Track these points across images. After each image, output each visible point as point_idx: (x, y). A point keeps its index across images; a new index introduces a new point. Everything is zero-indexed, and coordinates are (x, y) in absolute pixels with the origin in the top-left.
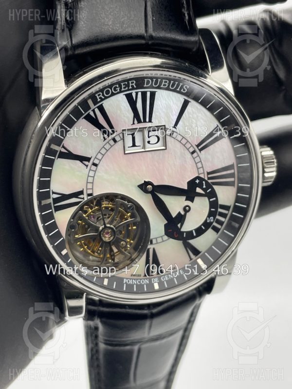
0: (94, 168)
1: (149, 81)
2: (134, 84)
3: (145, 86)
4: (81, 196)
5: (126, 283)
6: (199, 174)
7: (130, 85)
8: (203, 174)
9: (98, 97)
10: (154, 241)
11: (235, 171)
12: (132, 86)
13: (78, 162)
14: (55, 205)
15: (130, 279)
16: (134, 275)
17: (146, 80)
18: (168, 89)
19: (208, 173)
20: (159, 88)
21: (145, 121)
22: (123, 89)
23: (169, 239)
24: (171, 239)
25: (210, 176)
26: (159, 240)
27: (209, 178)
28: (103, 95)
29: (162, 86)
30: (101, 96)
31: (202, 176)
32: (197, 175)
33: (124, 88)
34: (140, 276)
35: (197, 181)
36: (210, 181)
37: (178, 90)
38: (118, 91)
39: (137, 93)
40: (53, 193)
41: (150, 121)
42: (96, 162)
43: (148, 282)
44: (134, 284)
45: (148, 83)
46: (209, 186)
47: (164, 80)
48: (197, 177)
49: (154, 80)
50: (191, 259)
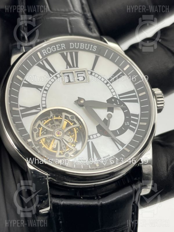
0: (45, 92)
1: (73, 45)
2: (64, 46)
3: (71, 48)
4: (39, 109)
6: (113, 96)
7: (62, 47)
9: (44, 53)
10: (91, 137)
11: (136, 93)
12: (63, 47)
13: (35, 89)
14: (22, 114)
17: (71, 44)
18: (84, 50)
19: (119, 95)
20: (79, 49)
21: (74, 67)
22: (58, 50)
23: (101, 136)
24: (103, 136)
25: (120, 97)
26: (95, 136)
27: (120, 98)
28: (46, 52)
29: (81, 48)
30: (45, 52)
31: (115, 97)
33: (59, 48)
35: (113, 100)
36: (121, 100)
37: (91, 49)
38: (55, 50)
39: (67, 53)
40: (20, 106)
41: (77, 66)
42: (47, 89)
44: (82, 165)
45: (72, 46)
46: (122, 103)
47: (81, 44)
48: (113, 98)
49: (76, 43)
50: (119, 149)
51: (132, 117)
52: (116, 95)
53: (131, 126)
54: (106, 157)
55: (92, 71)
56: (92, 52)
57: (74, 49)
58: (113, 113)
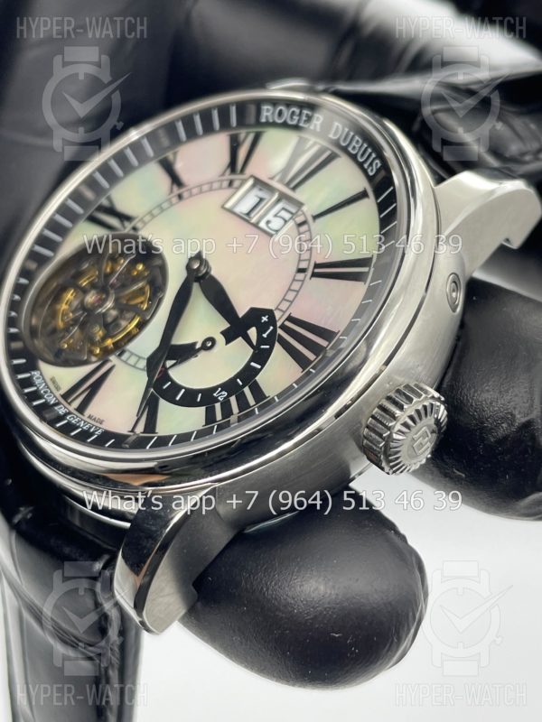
0: (175, 200)
1: (339, 131)
2: (317, 123)
3: (331, 136)
4: (126, 224)
6: (277, 308)
7: (313, 122)
8: (281, 313)
9: (265, 114)
10: (126, 356)
11: (329, 345)
13: (168, 181)
14: (94, 213)
19: (290, 319)
20: (345, 149)
21: (288, 184)
23: (143, 370)
24: (145, 373)
25: (288, 323)
26: (133, 361)
27: (283, 327)
28: (273, 113)
29: (350, 149)
30: (269, 114)
31: (277, 314)
32: (273, 308)
33: (305, 122)
34: (59, 390)
35: (265, 319)
36: (280, 331)
37: (366, 165)
38: (295, 122)
39: (315, 144)
40: (108, 198)
41: (294, 189)
42: (186, 195)
46: (271, 340)
48: (270, 313)
49: (346, 130)
50: (133, 430)
51: (247, 390)
52: (284, 312)
53: (218, 406)
54: (95, 419)
55: (310, 220)
56: (365, 171)
57: (336, 143)
58: (227, 344)
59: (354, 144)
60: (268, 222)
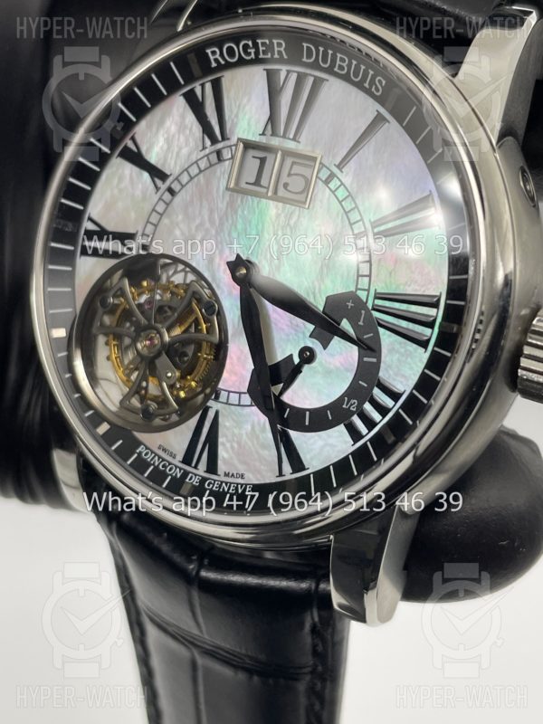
0: (167, 196)
1: (312, 51)
2: (282, 49)
3: (305, 59)
5: (140, 453)
6: (357, 289)
7: (276, 49)
9: (212, 58)
10: (223, 397)
11: (438, 312)
12: (280, 53)
13: (146, 175)
15: (152, 452)
16: (165, 450)
18: (346, 78)
19: (378, 296)
20: (330, 71)
22: (261, 56)
23: (251, 405)
25: (377, 302)
26: (234, 398)
29: (336, 69)
30: (217, 56)
31: (363, 295)
32: (353, 289)
33: (265, 52)
34: (174, 457)
35: (350, 304)
36: (376, 314)
38: (253, 56)
40: (90, 219)
42: (176, 187)
43: (179, 475)
44: (153, 464)
45: (309, 55)
47: (339, 55)
48: (352, 295)
49: (321, 49)
50: (281, 474)
51: (377, 391)
52: (368, 290)
54: (233, 475)
55: (336, 170)
56: (368, 92)
57: (315, 66)
58: (325, 348)
59: (338, 62)
60: (286, 185)
